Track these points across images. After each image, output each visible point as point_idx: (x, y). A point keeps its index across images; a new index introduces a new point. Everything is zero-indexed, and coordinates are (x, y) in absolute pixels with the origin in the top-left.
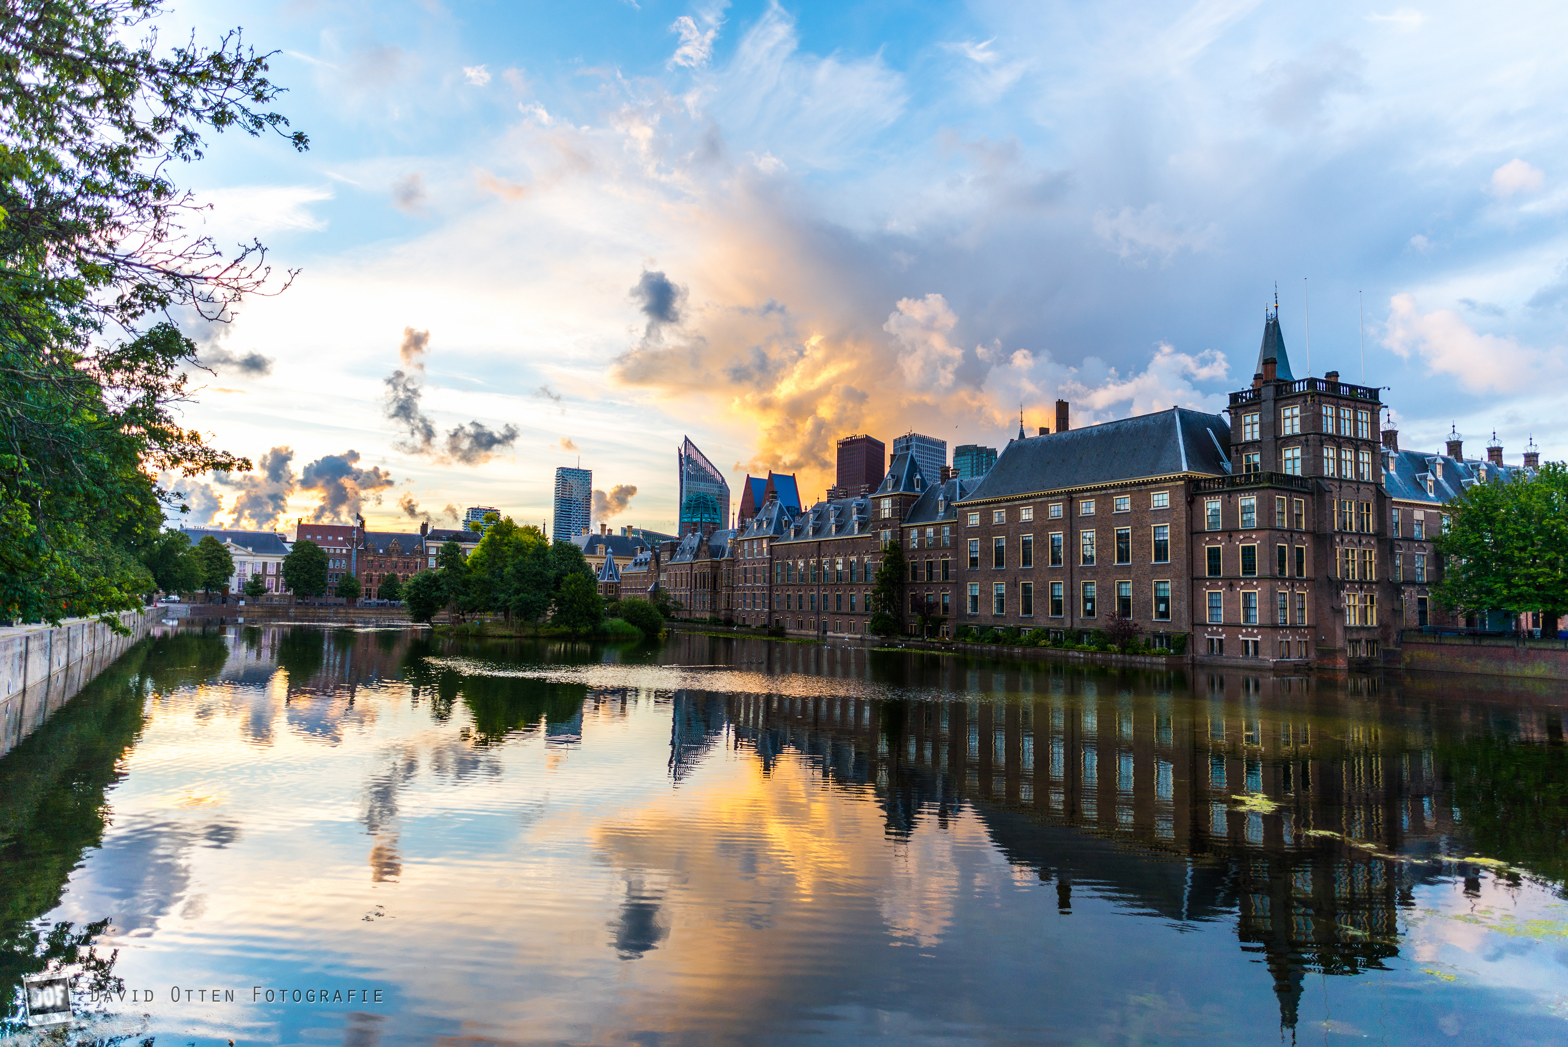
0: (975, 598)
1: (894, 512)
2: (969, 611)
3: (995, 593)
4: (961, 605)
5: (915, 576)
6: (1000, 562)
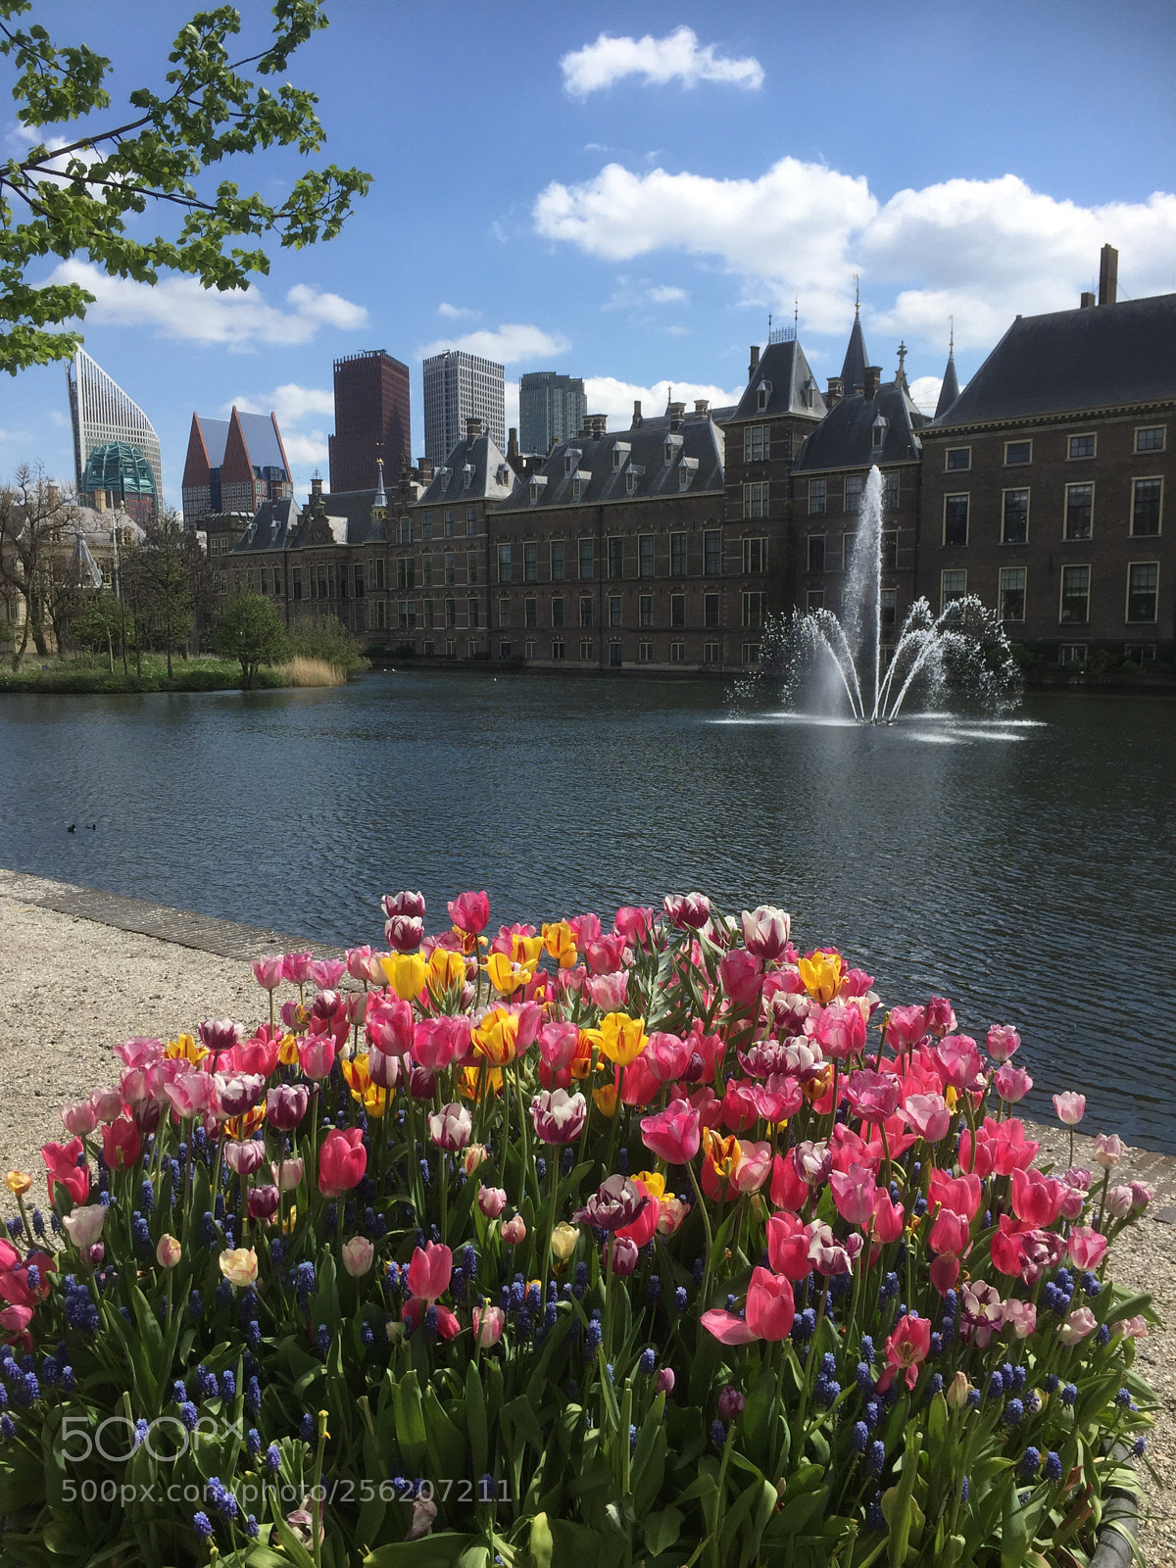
0: (956, 596)
1: (775, 450)
3: (1001, 586)
5: (819, 562)
6: (1015, 532)
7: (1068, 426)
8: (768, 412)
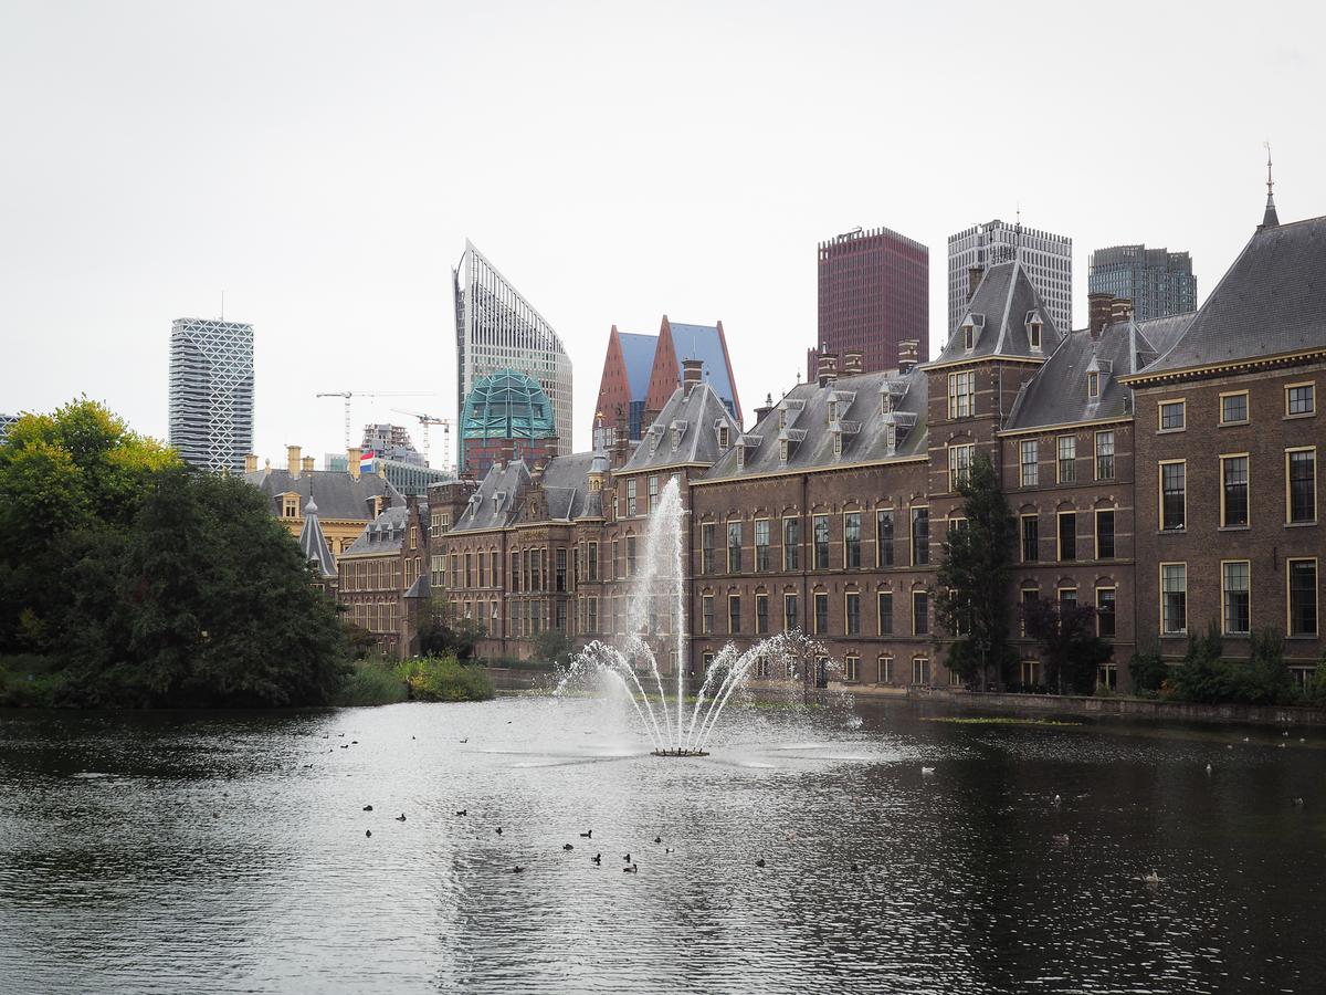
0: (1177, 600)
1: (981, 403)
2: (1164, 629)
3: (1224, 586)
4: (1146, 615)
5: (1032, 552)
6: (1236, 511)
7: (1283, 373)
8: (976, 353)
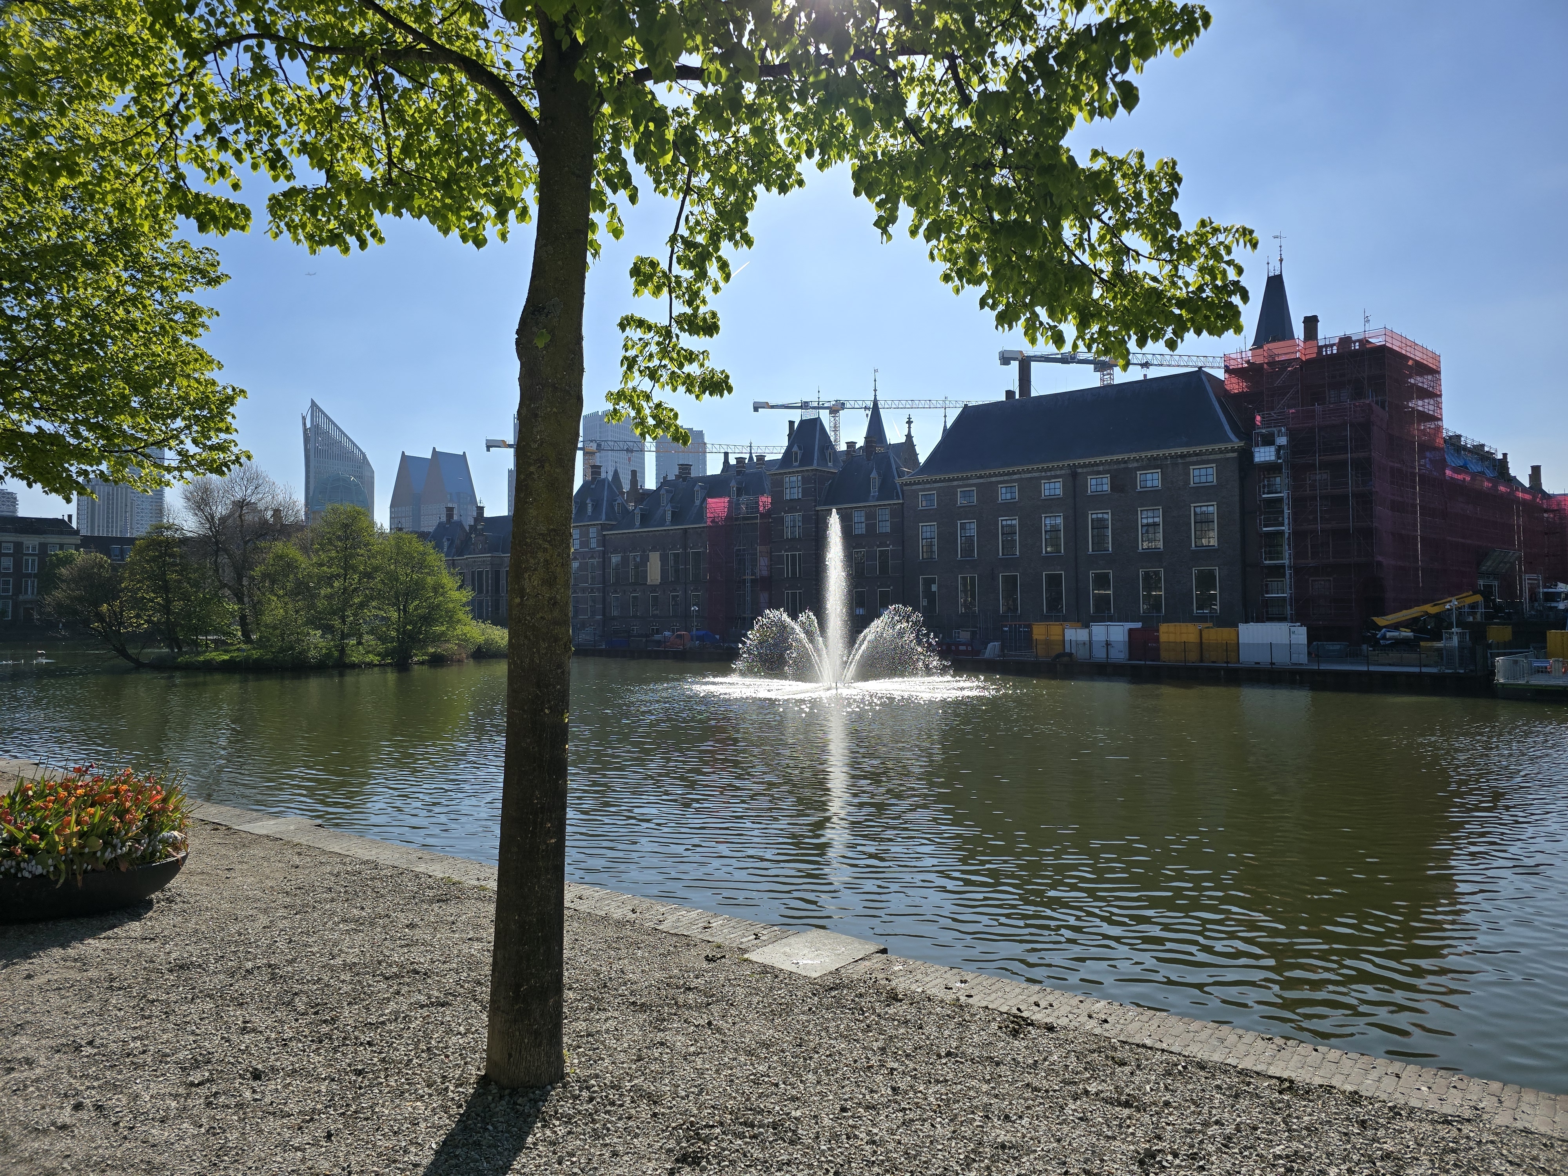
0: (931, 595)
1: (805, 492)
3: (961, 588)
6: (968, 551)
7: (999, 479)
8: (800, 466)
